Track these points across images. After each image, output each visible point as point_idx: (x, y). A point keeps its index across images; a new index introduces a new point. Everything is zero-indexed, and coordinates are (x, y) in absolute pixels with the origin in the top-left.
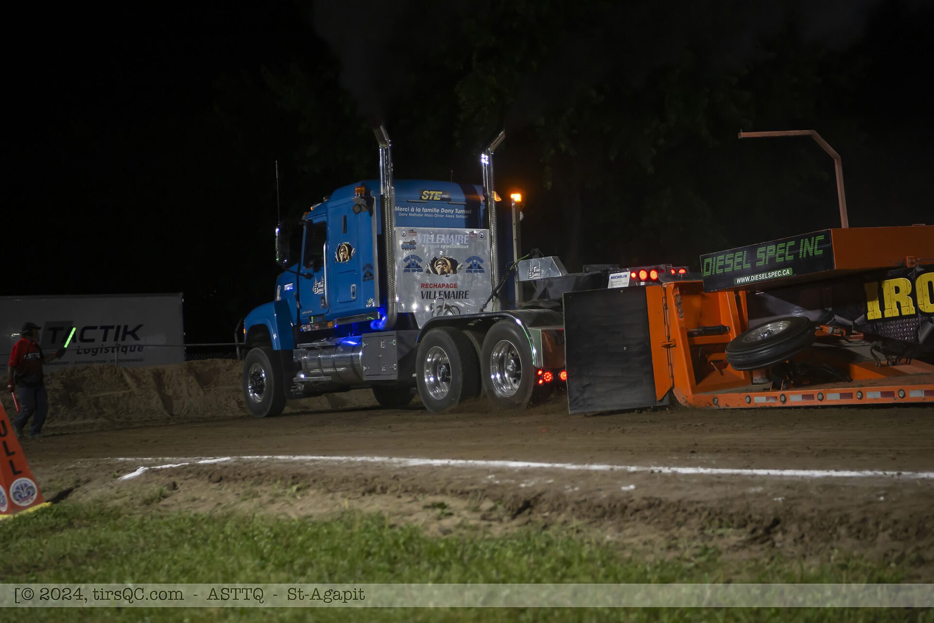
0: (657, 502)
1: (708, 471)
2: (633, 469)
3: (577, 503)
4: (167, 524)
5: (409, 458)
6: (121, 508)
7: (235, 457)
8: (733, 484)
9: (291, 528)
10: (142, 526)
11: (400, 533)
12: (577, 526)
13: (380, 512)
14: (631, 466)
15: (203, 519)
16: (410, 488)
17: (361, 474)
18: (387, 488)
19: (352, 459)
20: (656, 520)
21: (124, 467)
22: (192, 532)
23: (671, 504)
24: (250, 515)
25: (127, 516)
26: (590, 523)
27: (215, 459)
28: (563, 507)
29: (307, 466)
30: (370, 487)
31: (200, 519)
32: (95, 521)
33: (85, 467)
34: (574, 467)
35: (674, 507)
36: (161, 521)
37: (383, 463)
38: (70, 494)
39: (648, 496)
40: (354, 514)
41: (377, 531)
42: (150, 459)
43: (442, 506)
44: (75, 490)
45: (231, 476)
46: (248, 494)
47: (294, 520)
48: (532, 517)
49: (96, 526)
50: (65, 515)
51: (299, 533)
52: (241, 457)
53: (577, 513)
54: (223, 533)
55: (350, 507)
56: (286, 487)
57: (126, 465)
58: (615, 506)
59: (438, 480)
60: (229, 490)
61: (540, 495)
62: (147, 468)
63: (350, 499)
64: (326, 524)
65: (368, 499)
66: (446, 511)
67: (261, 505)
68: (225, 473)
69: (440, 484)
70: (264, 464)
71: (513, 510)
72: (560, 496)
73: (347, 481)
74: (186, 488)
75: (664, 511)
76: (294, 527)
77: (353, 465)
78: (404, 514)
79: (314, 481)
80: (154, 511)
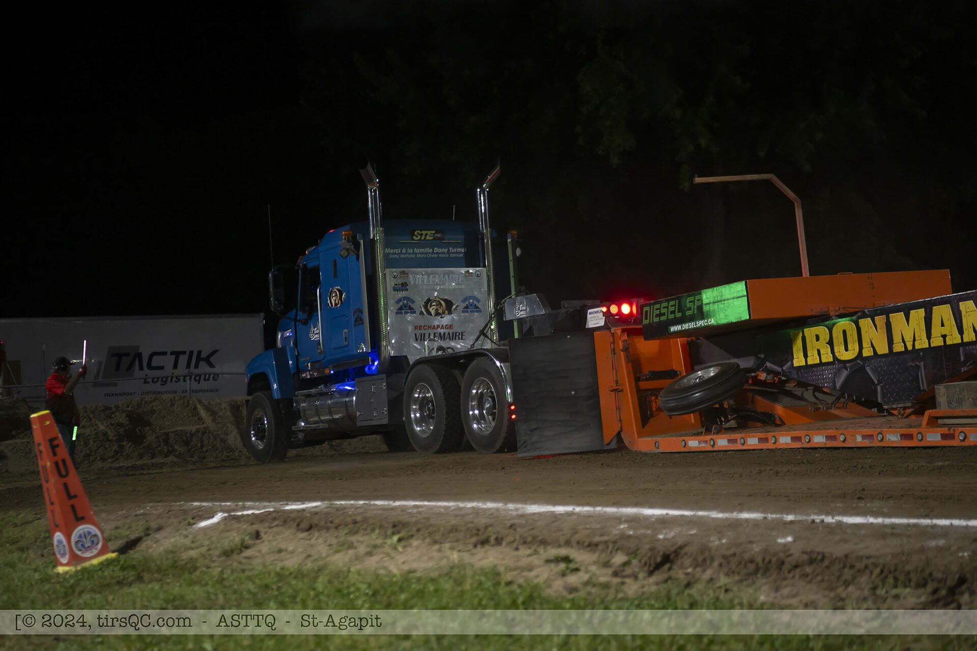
0: (820, 557)
1: (880, 520)
2: (790, 518)
3: (725, 557)
4: (249, 578)
5: (526, 504)
6: (197, 560)
7: (326, 502)
8: (909, 536)
9: (392, 584)
10: (221, 580)
11: (518, 591)
12: (726, 585)
13: (495, 566)
14: (788, 514)
15: (291, 574)
16: (529, 539)
17: (472, 523)
18: (502, 539)
19: (461, 505)
20: (819, 578)
21: (200, 513)
22: (279, 588)
23: (836, 558)
24: (345, 569)
25: (204, 569)
26: (741, 581)
27: (303, 504)
28: (708, 562)
29: (410, 512)
30: (482, 537)
31: (287, 573)
32: (168, 575)
33: (155, 512)
34: (720, 515)
35: (840, 563)
36: (242, 575)
37: (497, 510)
38: (138, 545)
39: (809, 550)
40: (465, 569)
41: (491, 589)
42: (228, 504)
43: (567, 559)
44: (144, 539)
45: (322, 523)
46: (343, 545)
47: (395, 576)
48: (672, 573)
49: (169, 580)
50: (133, 567)
51: (402, 590)
52: (332, 502)
53: (726, 570)
54: (314, 589)
55: (459, 561)
56: (386, 537)
57: (202, 511)
58: (770, 562)
59: (562, 530)
60: (320, 541)
61: (681, 548)
62: (226, 515)
63: (459, 551)
64: (432, 580)
65: (480, 551)
66: (572, 566)
67: (357, 558)
68: (315, 520)
69: (564, 535)
70: (360, 511)
71: (650, 566)
72: (704, 549)
73: (457, 530)
74: (271, 538)
75: (828, 567)
76: (396, 583)
77: (463, 512)
78: (522, 569)
79: (418, 530)
80: (235, 564)
